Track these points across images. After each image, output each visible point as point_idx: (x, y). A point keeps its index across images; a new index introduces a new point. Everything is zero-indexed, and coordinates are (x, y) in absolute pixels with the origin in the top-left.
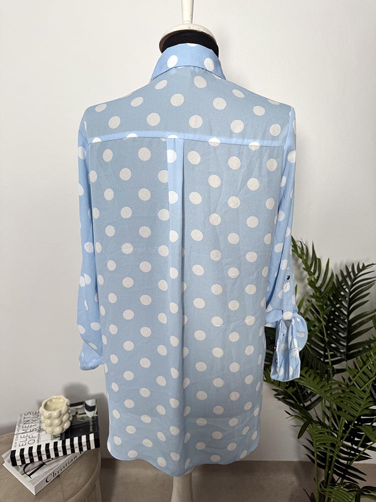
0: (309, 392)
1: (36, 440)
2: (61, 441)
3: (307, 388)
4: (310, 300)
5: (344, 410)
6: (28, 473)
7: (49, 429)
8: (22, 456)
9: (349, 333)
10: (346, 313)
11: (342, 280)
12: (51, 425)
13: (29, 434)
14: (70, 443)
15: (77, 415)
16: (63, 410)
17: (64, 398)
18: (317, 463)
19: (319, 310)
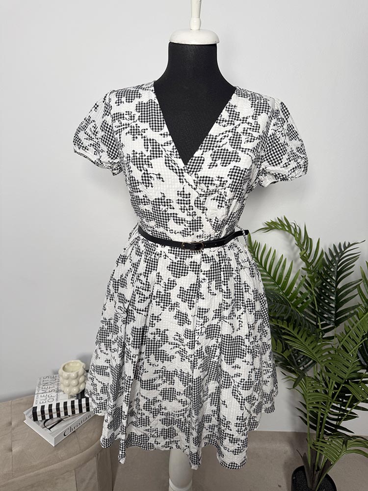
1: (55, 398)
2: (78, 400)
5: (333, 373)
6: (49, 427)
7: (67, 390)
8: (43, 412)
9: (337, 302)
12: (69, 386)
13: (48, 394)
14: (86, 402)
16: (80, 372)
17: (79, 361)
18: (310, 425)
19: (311, 283)
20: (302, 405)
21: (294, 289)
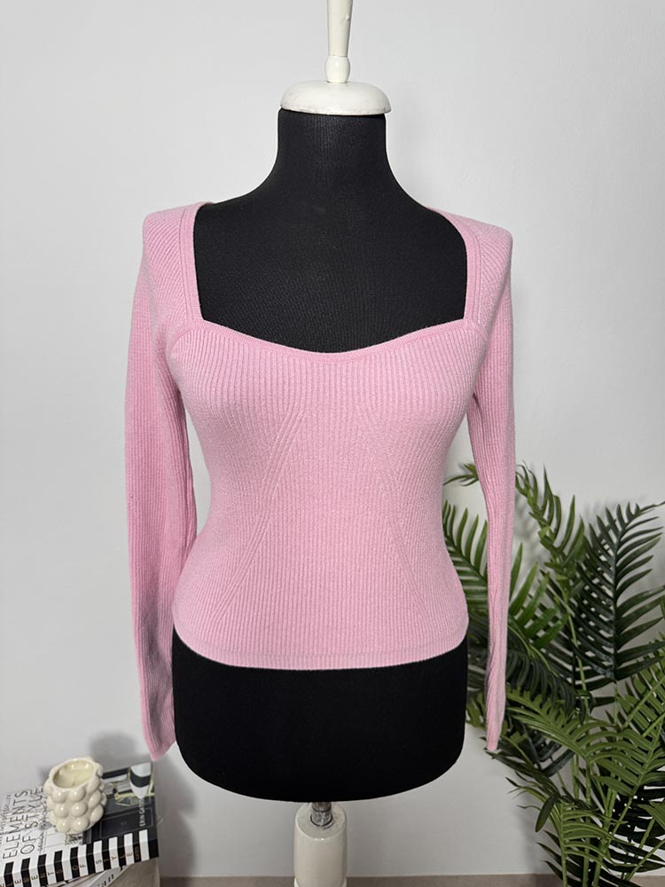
0: (548, 742)
1: (36, 845)
2: (85, 846)
3: (544, 733)
4: (546, 572)
5: (613, 775)
7: (62, 824)
8: (8, 877)
9: (619, 630)
10: (610, 594)
11: (601, 535)
12: (66, 816)
13: (23, 833)
14: (103, 849)
15: (116, 795)
16: (90, 785)
17: (90, 760)
18: (568, 877)
19: (561, 589)
20: (550, 838)
21: (529, 599)
